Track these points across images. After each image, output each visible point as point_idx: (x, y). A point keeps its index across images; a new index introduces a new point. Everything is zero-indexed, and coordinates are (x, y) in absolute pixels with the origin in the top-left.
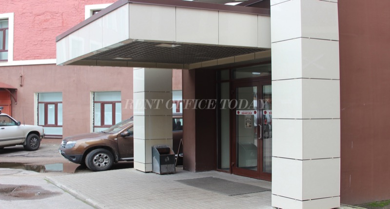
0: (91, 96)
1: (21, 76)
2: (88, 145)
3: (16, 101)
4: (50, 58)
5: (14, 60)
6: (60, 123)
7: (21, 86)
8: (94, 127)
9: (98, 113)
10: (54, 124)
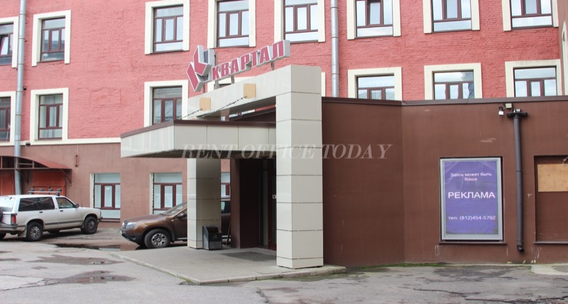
0: (151, 178)
1: (77, 156)
2: (146, 226)
3: (70, 182)
4: (108, 137)
5: (68, 138)
6: (117, 206)
7: (76, 166)
8: (154, 210)
9: (158, 195)
10: (111, 206)
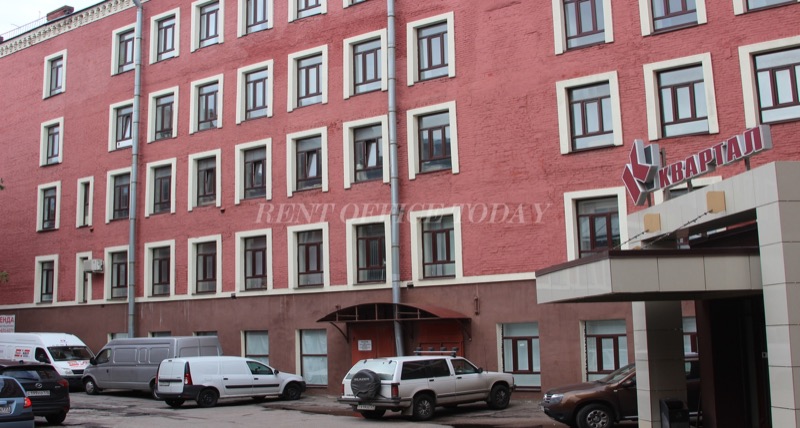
0: (582, 328)
1: (477, 300)
2: (579, 399)
3: (470, 337)
4: (518, 272)
5: (464, 275)
6: (537, 368)
7: (477, 314)
8: (588, 373)
9: (593, 351)
10: (527, 369)
